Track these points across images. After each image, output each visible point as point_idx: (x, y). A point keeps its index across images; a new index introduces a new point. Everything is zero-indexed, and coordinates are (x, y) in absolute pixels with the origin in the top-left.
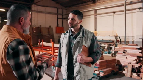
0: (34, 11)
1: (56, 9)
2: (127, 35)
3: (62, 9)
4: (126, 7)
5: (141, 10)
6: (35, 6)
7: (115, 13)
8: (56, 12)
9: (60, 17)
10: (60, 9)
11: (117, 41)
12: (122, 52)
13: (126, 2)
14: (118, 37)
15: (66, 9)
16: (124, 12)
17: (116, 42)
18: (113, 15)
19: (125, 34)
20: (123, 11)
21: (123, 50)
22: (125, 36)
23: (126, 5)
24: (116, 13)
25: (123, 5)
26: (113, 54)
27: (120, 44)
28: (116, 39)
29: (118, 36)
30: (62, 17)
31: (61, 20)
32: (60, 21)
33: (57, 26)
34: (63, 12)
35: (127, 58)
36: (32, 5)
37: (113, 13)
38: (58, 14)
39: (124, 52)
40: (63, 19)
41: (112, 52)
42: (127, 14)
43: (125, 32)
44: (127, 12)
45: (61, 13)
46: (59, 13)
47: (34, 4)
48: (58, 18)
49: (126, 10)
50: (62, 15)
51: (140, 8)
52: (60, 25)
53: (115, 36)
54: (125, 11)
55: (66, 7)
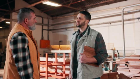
0: (15, 20)
1: (41, 19)
2: (126, 49)
3: (48, 18)
4: (123, 16)
6: (15, 14)
7: (110, 23)
8: (41, 22)
9: (45, 28)
10: (45, 18)
11: (115, 55)
12: (124, 65)
13: (123, 12)
14: (116, 52)
15: (53, 19)
16: (122, 23)
17: (114, 57)
18: (109, 26)
19: (123, 47)
20: (120, 21)
21: (125, 62)
22: (124, 49)
23: (124, 14)
25: (120, 15)
26: (111, 71)
27: (119, 58)
28: (114, 54)
29: (116, 49)
30: (48, 28)
31: (47, 32)
32: (45, 33)
33: (42, 39)
34: (48, 22)
35: (130, 71)
36: (12, 12)
37: (109, 23)
38: (42, 24)
39: (126, 65)
40: (48, 30)
41: (109, 69)
42: (124, 25)
43: (123, 45)
44: (125, 22)
45: (47, 23)
46: (44, 23)
47: (15, 11)
48: (43, 30)
49: (124, 21)
50: (48, 25)
51: (138, 18)
52: (46, 38)
53: (112, 49)
54: (122, 21)
55: (52, 16)
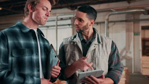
4: (57, 22)
5: (71, 26)
13: (57, 18)
20: (54, 26)
24: (50, 28)
49: (57, 26)
51: (69, 25)
